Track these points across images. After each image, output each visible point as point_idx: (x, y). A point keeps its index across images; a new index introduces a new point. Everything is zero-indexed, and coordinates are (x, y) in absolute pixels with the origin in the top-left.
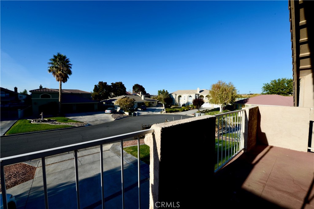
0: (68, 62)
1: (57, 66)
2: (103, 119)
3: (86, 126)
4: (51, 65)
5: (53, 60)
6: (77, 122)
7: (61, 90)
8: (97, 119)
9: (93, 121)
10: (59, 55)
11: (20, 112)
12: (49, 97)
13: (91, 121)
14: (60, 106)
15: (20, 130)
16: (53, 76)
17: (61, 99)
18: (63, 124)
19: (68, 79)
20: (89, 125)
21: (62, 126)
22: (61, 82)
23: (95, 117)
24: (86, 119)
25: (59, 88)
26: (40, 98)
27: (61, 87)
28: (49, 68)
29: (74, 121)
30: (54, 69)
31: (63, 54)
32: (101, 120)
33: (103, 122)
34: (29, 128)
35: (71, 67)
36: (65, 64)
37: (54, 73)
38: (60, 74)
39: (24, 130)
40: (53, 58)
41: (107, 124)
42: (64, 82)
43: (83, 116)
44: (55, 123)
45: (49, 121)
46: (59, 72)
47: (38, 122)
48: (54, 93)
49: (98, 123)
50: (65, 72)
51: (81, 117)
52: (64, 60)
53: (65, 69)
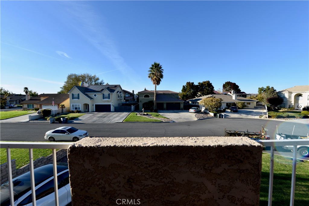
0: (161, 68)
1: (153, 73)
2: (186, 117)
3: (171, 122)
4: (150, 73)
5: (151, 68)
6: (165, 118)
7: (156, 91)
8: (180, 117)
9: (178, 119)
10: (155, 64)
11: (133, 107)
12: (149, 97)
13: (176, 118)
14: (154, 104)
15: (130, 120)
16: (151, 80)
17: (155, 99)
18: (155, 118)
19: (160, 82)
20: (174, 122)
21: (154, 120)
22: (156, 85)
23: (179, 115)
24: (172, 116)
25: (154, 90)
26: (144, 98)
27: (156, 89)
28: (149, 75)
29: (163, 117)
30: (151, 75)
31: (158, 63)
32: (184, 118)
33: (185, 121)
34: (135, 118)
35: (162, 72)
36: (158, 70)
37: (152, 78)
38: (155, 79)
39: (132, 120)
40: (151, 66)
41: (189, 123)
42: (158, 85)
43: (170, 113)
44: (150, 117)
45: (147, 115)
46: (155, 77)
47: (141, 115)
48: (151, 93)
49: (181, 121)
50: (158, 77)
51: (168, 114)
52: (158, 67)
53: (159, 74)
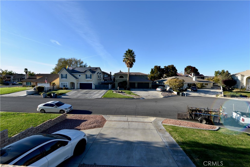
0: (133, 54)
1: (127, 57)
2: (154, 95)
3: (141, 99)
4: (124, 57)
5: (126, 54)
6: (136, 95)
7: (129, 73)
8: (149, 95)
9: (147, 96)
10: (129, 50)
11: (110, 86)
12: (123, 77)
13: (145, 96)
14: (128, 83)
15: (107, 96)
16: (125, 64)
17: (129, 79)
18: (128, 95)
19: (133, 65)
20: (143, 99)
21: (127, 97)
22: (129, 68)
23: (148, 93)
24: (142, 94)
25: (128, 72)
26: (119, 78)
28: (123, 59)
29: (134, 94)
30: (126, 59)
31: (131, 49)
32: (152, 96)
33: (153, 98)
34: (112, 95)
35: (135, 57)
36: (131, 56)
37: (126, 62)
38: (129, 63)
39: (109, 96)
40: (126, 52)
41: (156, 100)
42: (131, 68)
43: (141, 91)
44: (124, 94)
45: (122, 92)
46: (128, 61)
47: (116, 92)
48: (125, 74)
49: (150, 98)
50: (131, 61)
51: (139, 92)
52: (131, 53)
53: (132, 59)
